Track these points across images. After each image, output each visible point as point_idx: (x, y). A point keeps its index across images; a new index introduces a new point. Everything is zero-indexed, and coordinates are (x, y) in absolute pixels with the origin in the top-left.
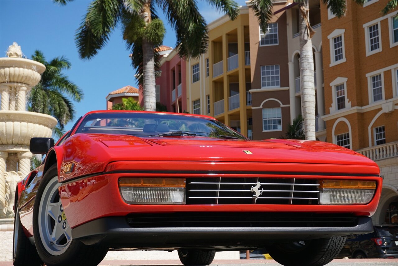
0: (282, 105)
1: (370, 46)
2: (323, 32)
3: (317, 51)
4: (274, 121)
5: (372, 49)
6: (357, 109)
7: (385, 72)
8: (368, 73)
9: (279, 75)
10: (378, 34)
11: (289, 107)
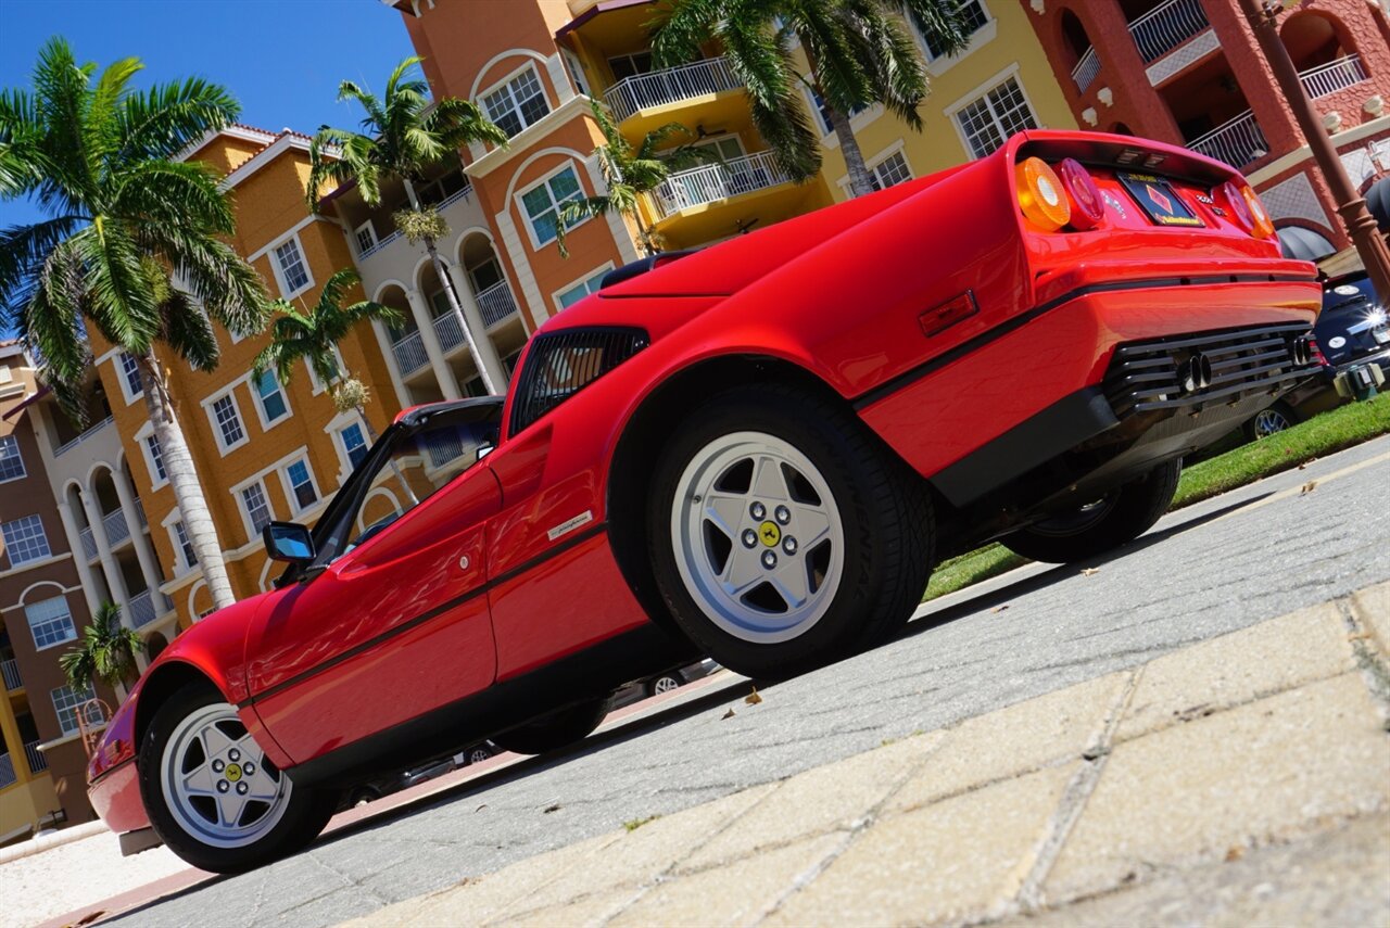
0: (65, 590)
1: (223, 436)
2: (121, 432)
3: (115, 469)
4: (57, 625)
5: (229, 443)
6: (230, 556)
7: (264, 478)
8: (231, 486)
9: (43, 534)
10: (233, 413)
11: (81, 591)
